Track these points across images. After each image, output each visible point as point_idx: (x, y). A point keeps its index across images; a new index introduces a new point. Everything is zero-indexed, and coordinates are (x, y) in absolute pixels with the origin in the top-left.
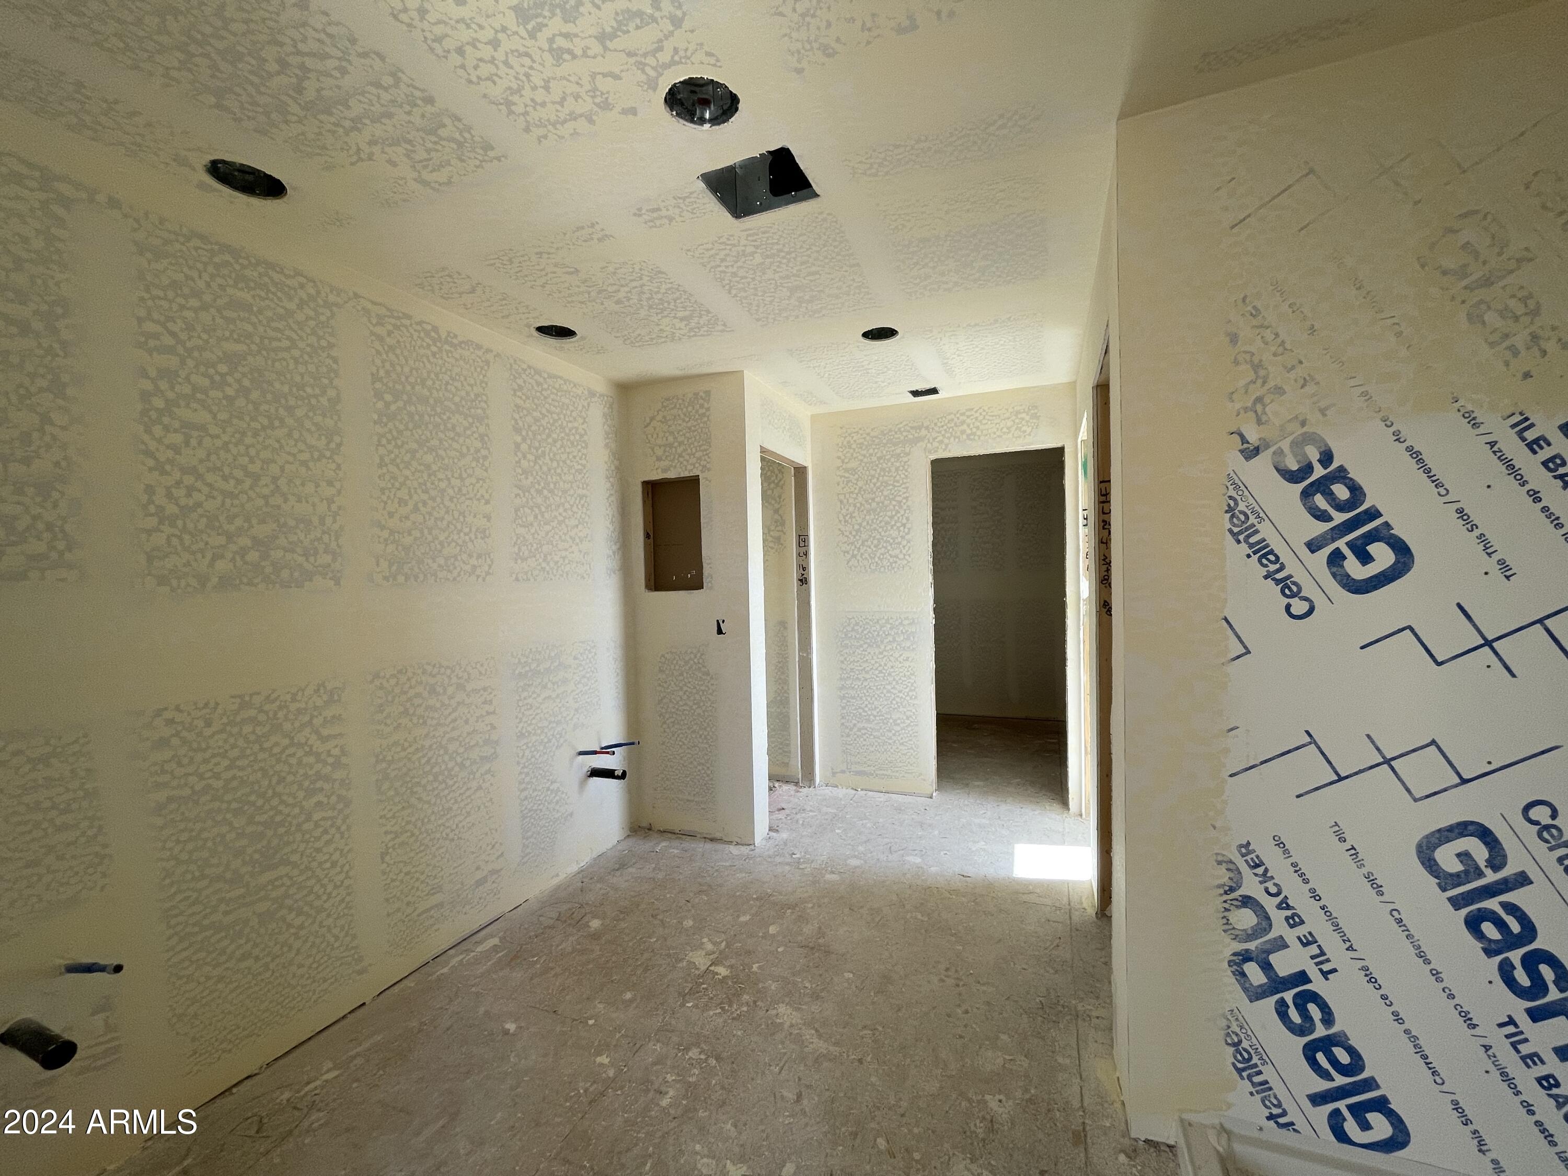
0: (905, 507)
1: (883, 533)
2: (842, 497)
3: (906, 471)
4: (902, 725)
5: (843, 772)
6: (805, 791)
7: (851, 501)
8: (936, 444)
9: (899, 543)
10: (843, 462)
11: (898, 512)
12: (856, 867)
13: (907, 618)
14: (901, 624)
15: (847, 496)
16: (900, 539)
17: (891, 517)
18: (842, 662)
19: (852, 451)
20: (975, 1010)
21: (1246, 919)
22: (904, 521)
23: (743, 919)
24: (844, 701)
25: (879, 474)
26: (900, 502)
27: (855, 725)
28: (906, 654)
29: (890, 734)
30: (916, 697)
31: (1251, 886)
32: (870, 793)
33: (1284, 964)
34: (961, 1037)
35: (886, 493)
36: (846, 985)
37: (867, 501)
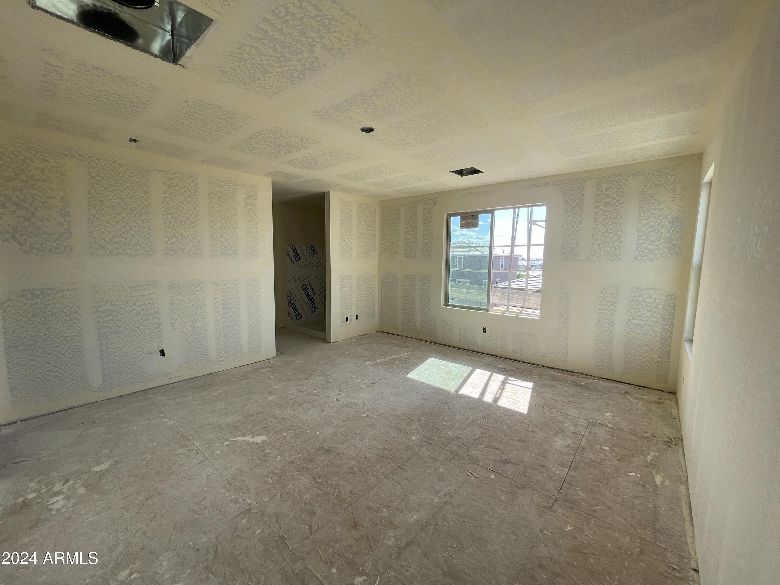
21: (289, 298)
31: (290, 295)
33: (292, 302)
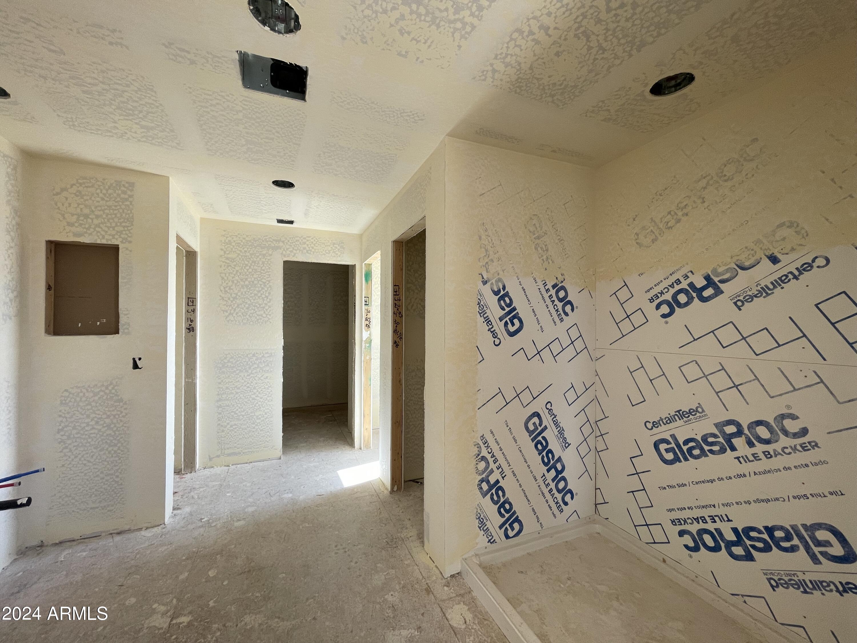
0: (268, 286)
1: (252, 301)
2: (223, 275)
3: (270, 265)
4: (262, 419)
5: (218, 456)
6: (188, 476)
7: (230, 278)
8: (288, 252)
9: (264, 307)
10: (225, 252)
11: (263, 288)
12: (253, 512)
13: (267, 353)
14: (263, 356)
15: (227, 275)
16: (264, 305)
17: (259, 291)
18: (220, 383)
19: (232, 247)
20: (360, 559)
21: (482, 465)
22: (267, 295)
23: (181, 577)
24: (220, 409)
25: (251, 264)
26: (264, 283)
27: (228, 424)
28: (267, 375)
29: (253, 426)
30: (272, 400)
32: (239, 466)
33: (493, 479)
34: (360, 576)
35: (255, 276)
36: (283, 582)
37: (241, 280)
